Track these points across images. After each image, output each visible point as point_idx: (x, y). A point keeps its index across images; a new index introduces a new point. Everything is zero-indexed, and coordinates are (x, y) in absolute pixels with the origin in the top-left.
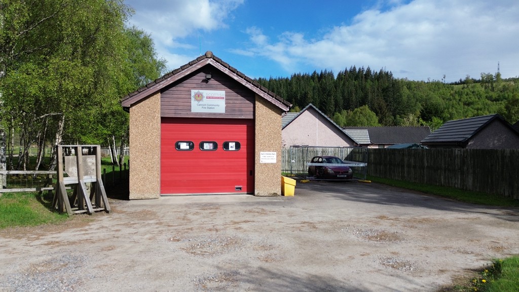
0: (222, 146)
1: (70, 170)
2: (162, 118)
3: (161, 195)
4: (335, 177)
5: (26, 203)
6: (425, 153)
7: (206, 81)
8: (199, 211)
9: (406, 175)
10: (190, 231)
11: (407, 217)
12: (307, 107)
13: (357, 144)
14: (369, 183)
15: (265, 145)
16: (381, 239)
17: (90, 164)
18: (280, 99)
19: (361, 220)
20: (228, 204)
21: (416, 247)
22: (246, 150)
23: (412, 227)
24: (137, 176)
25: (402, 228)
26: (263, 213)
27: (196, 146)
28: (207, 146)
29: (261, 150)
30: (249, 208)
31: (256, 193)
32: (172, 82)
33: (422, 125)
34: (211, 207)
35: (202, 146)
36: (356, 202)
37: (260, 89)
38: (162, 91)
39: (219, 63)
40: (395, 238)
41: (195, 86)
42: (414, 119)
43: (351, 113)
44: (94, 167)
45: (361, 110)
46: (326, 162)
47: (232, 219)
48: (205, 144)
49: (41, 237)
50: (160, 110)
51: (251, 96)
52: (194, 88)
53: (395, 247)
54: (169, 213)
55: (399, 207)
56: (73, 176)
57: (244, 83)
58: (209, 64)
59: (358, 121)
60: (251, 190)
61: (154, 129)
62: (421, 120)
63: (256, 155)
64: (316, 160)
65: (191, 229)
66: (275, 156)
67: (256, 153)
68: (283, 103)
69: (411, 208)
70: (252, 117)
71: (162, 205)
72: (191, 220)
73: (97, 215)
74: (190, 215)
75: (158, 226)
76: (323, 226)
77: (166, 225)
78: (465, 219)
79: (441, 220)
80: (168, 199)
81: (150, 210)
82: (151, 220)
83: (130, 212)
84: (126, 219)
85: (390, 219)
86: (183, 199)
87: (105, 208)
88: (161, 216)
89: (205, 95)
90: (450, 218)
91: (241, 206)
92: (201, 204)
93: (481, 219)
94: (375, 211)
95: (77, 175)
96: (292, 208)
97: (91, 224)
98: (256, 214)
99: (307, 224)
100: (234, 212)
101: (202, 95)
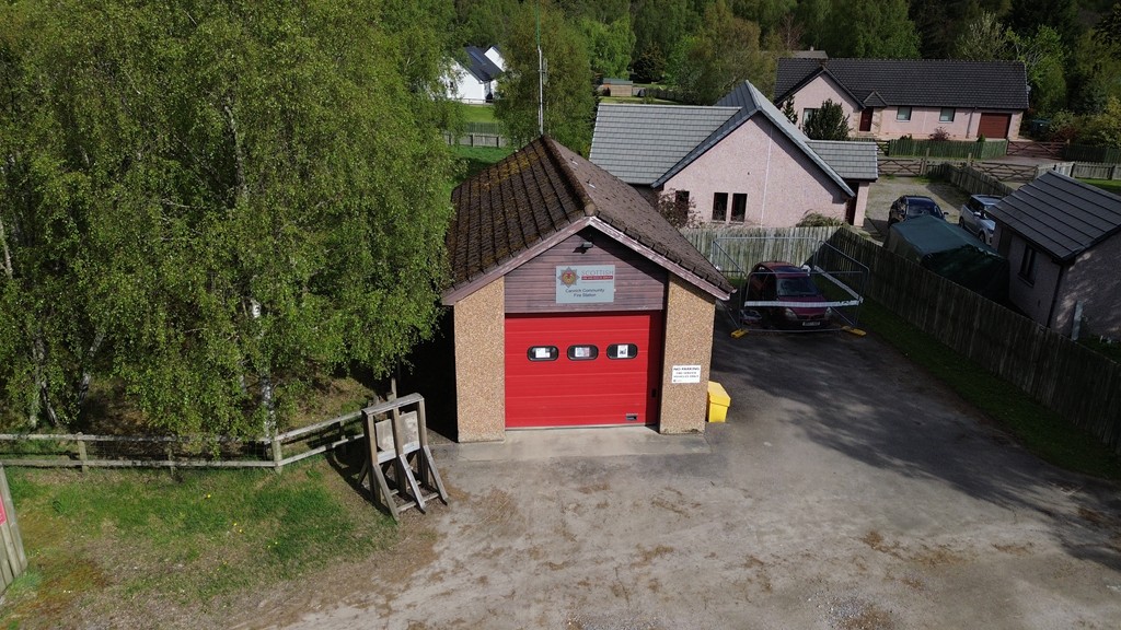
0: (605, 352)
1: (384, 441)
2: (507, 315)
3: (509, 429)
4: (796, 324)
5: (317, 475)
11: (913, 541)
12: (752, 113)
14: (862, 336)
15: (682, 355)
17: (410, 426)
18: (714, 283)
20: (621, 468)
22: (647, 358)
23: (916, 584)
24: (469, 408)
26: (682, 508)
27: (562, 353)
28: (580, 353)
29: (674, 363)
30: (656, 487)
31: (662, 429)
32: (524, 261)
34: (595, 478)
35: (571, 351)
37: (679, 265)
39: (608, 223)
41: (562, 259)
44: (416, 429)
47: (638, 540)
48: (576, 348)
50: (503, 303)
52: (562, 263)
56: (389, 449)
57: (651, 255)
58: (590, 226)
60: (653, 420)
61: (494, 334)
62: (1009, 33)
63: (665, 371)
66: (698, 372)
67: (665, 368)
68: (719, 288)
70: (659, 307)
71: (516, 465)
72: (577, 539)
73: (432, 512)
74: (569, 513)
75: (534, 563)
76: (780, 582)
77: (546, 564)
78: (1006, 548)
79: (967, 556)
80: (520, 443)
81: (503, 489)
82: (517, 534)
83: (476, 496)
84: (480, 529)
85: (886, 550)
86: (541, 443)
87: (438, 491)
88: (526, 516)
89: (579, 274)
90: (983, 543)
91: (643, 474)
92: (576, 463)
93: (1035, 550)
94: (863, 509)
95: (393, 446)
96: (728, 492)
97: (436, 549)
98: (672, 514)
99: (756, 567)
100: (635, 505)
101: (574, 275)
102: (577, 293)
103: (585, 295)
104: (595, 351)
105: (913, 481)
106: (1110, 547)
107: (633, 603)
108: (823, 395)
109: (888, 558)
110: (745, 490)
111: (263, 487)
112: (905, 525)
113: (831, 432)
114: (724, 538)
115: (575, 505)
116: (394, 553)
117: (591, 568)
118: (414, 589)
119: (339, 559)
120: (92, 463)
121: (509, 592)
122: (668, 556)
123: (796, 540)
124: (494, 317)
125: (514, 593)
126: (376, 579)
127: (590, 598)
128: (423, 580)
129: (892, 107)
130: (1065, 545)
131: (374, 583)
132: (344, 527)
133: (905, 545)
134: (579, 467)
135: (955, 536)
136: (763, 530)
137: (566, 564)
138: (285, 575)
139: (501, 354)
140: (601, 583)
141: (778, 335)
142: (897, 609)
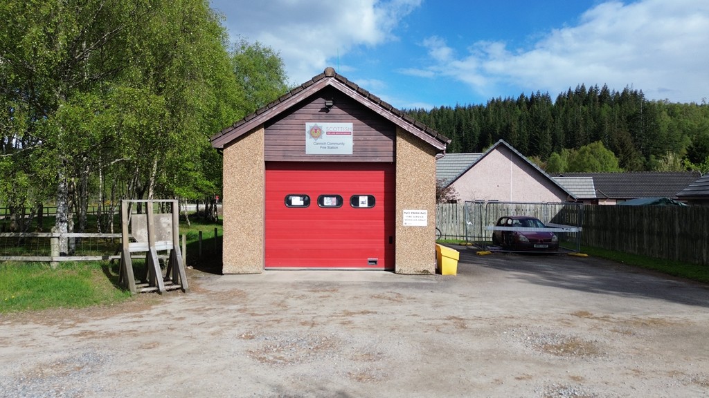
0: (349, 202)
1: (138, 233)
2: (267, 163)
3: (266, 268)
4: (531, 248)
5: (87, 275)
6: (677, 213)
7: (326, 109)
8: (306, 293)
9: (645, 246)
10: (275, 324)
11: (624, 316)
12: (496, 144)
13: (574, 199)
14: (585, 257)
15: (411, 200)
16: (565, 351)
17: (164, 225)
18: (432, 133)
19: (544, 318)
20: (353, 285)
21: (618, 369)
22: (383, 207)
23: (627, 333)
24: (232, 243)
25: (609, 333)
26: (398, 300)
27: (313, 202)
28: (329, 202)
29: (404, 207)
30: (380, 291)
31: (397, 269)
32: (278, 113)
33: (689, 169)
34: (327, 288)
35: (321, 201)
36: (549, 287)
37: (403, 118)
38: (266, 125)
39: (343, 83)
40: (590, 350)
41: (311, 116)
42: (675, 161)
43: (576, 153)
44: (170, 230)
45: (591, 148)
46: (519, 226)
47: (347, 308)
48: (325, 198)
49: (78, 324)
50: (263, 152)
51: (390, 130)
52: (310, 120)
53: (583, 368)
54: (265, 295)
55: (618, 298)
56: (142, 241)
57: (379, 110)
58: (330, 86)
59: (587, 164)
60: (390, 266)
61: (255, 177)
62: (687, 162)
63: (397, 215)
64: (503, 221)
65: (278, 321)
66: (425, 217)
67: (397, 212)
68: (437, 138)
69: (638, 300)
70: (391, 160)
71: (263, 283)
72: (289, 306)
73: (170, 295)
74: (291, 298)
75: (237, 314)
76: (476, 325)
77: (249, 314)
79: (682, 323)
80: (274, 275)
81: (242, 290)
82: (235, 304)
83: (215, 291)
84: (204, 301)
85: (595, 318)
87: (181, 284)
88: (253, 298)
89: (324, 130)
91: (371, 287)
94: (574, 304)
95: (147, 240)
96: (444, 295)
98: (386, 301)
99: (455, 320)
100: (355, 297)
101: (320, 130)
102: (322, 146)
103: (329, 148)
104: (340, 201)
109: (596, 321)
110: (461, 295)
112: (616, 311)
114: (430, 310)
115: (300, 296)
116: (112, 307)
117: (289, 316)
118: (109, 320)
119: (60, 307)
121: (198, 323)
122: (370, 314)
123: (502, 312)
128: (123, 317)
129: (612, 200)
134: (317, 284)
136: (470, 308)
137: (267, 314)
140: (293, 321)
142: (604, 341)
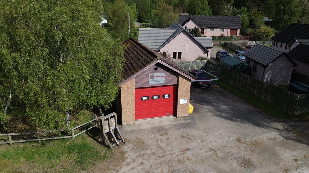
0: (162, 97)
1: (106, 127)
2: (136, 88)
3: (136, 120)
6: (249, 78)
7: (156, 69)
9: (237, 84)
11: (249, 140)
12: (182, 30)
14: (219, 88)
15: (183, 96)
16: (245, 164)
17: (112, 122)
20: (169, 128)
22: (173, 97)
23: (253, 151)
26: (189, 138)
27: (150, 98)
29: (180, 98)
30: (180, 132)
31: (177, 117)
32: (141, 73)
33: (235, 11)
34: (164, 132)
35: (153, 97)
37: (182, 72)
39: (163, 61)
40: (250, 163)
50: (134, 85)
52: (150, 73)
58: (158, 62)
60: (175, 114)
63: (178, 101)
68: (192, 77)
70: (176, 84)
71: (140, 130)
72: (164, 149)
73: (121, 146)
74: (159, 142)
75: (154, 157)
76: (220, 155)
77: (158, 156)
78: (271, 139)
79: (262, 142)
80: (140, 124)
81: (139, 137)
82: (147, 149)
83: (132, 140)
84: (136, 149)
85: (243, 143)
86: (146, 123)
87: (122, 140)
88: (148, 144)
89: (155, 76)
90: (265, 139)
91: (176, 129)
92: (157, 128)
93: (277, 139)
94: (234, 133)
96: (199, 132)
97: (126, 156)
98: (187, 139)
99: (213, 151)
100: (176, 138)
102: (154, 81)
103: (157, 81)
104: (159, 97)
105: (243, 124)
106: (294, 136)
107: (185, 164)
108: (214, 104)
109: (244, 145)
110: (204, 131)
111: (69, 144)
112: (246, 136)
113: (219, 113)
114: (202, 144)
115: (160, 140)
116: (114, 159)
117: (170, 156)
118: (123, 168)
119: (98, 162)
120: (14, 142)
121: (150, 166)
122: (189, 151)
123: (220, 143)
124: (132, 89)
125: (152, 166)
126: (111, 167)
127: (173, 165)
128: (125, 165)
129: (209, 28)
130: (284, 137)
131: (111, 168)
132: (97, 153)
133: (247, 141)
134: (158, 129)
135: (258, 137)
136: (211, 141)
137: (163, 156)
138: (83, 169)
139: (134, 99)
140: (174, 160)
141: (198, 89)
142: (251, 158)
